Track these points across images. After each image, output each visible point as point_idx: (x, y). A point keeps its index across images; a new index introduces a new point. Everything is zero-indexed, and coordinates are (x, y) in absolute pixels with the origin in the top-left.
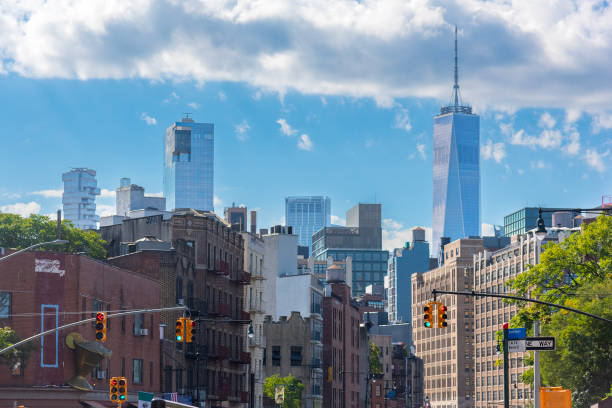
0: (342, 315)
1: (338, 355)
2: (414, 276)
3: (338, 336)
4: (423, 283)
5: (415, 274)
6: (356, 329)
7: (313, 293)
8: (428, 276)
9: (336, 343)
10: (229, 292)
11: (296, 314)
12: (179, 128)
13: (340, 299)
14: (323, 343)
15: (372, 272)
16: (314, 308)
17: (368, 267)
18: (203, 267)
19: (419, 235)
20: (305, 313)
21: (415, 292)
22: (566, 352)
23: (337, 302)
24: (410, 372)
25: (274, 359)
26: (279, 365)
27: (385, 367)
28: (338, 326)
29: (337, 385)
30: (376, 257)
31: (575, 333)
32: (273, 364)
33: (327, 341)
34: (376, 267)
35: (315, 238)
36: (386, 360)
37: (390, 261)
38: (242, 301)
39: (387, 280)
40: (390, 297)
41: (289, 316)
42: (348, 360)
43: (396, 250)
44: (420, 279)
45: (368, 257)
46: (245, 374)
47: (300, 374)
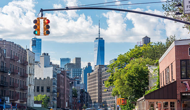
0: (64, 79)
1: (62, 90)
2: (88, 74)
3: (62, 85)
4: (90, 75)
5: (88, 73)
6: (68, 83)
7: (54, 72)
8: (91, 74)
9: (61, 87)
10: (20, 67)
11: (48, 77)
12: (33, 40)
13: (63, 75)
14: (57, 86)
15: (78, 74)
16: (54, 76)
17: (77, 72)
18: (9, 57)
19: (89, 64)
20: (51, 77)
21: (88, 78)
22: (126, 82)
23: (62, 75)
24: (85, 96)
25: (42, 90)
26: (43, 92)
27: (78, 95)
28: (62, 82)
29: (62, 98)
30: (80, 70)
31: (129, 75)
32: (41, 92)
33: (58, 85)
34: (79, 72)
35: (65, 66)
36: (79, 93)
37: (82, 71)
38: (26, 70)
39: (82, 75)
40: (82, 79)
41: (46, 78)
42: (66, 92)
43: (84, 68)
44: (89, 74)
45: (77, 70)
46: (27, 93)
47: (49, 95)
